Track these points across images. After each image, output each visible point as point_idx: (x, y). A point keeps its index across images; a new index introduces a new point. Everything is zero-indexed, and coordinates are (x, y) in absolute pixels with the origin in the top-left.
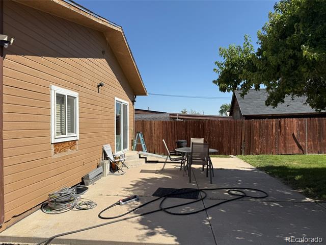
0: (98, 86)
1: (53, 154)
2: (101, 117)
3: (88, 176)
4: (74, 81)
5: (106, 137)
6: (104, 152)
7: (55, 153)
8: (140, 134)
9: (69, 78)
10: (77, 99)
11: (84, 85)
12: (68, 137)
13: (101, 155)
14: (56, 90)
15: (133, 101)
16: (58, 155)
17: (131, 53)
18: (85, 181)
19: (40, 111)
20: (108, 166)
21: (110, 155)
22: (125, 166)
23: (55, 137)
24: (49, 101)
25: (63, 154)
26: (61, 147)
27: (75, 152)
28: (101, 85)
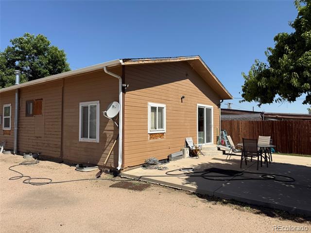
0: (182, 98)
1: (149, 139)
2: (184, 118)
3: (171, 155)
4: (163, 98)
5: (189, 133)
6: (186, 142)
7: (150, 139)
8: (223, 132)
9: (159, 97)
10: (165, 109)
11: (171, 99)
12: (159, 131)
13: (184, 144)
14: (151, 104)
15: (219, 105)
16: (152, 140)
17: (210, 70)
18: (170, 158)
19: (142, 117)
20: (187, 151)
21: (191, 145)
22: (202, 154)
23: (150, 130)
24: (147, 111)
25: (155, 140)
26: (154, 136)
27: (163, 140)
28: (183, 97)
